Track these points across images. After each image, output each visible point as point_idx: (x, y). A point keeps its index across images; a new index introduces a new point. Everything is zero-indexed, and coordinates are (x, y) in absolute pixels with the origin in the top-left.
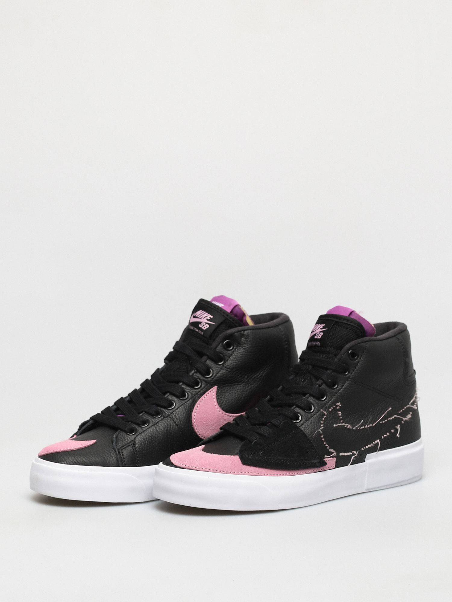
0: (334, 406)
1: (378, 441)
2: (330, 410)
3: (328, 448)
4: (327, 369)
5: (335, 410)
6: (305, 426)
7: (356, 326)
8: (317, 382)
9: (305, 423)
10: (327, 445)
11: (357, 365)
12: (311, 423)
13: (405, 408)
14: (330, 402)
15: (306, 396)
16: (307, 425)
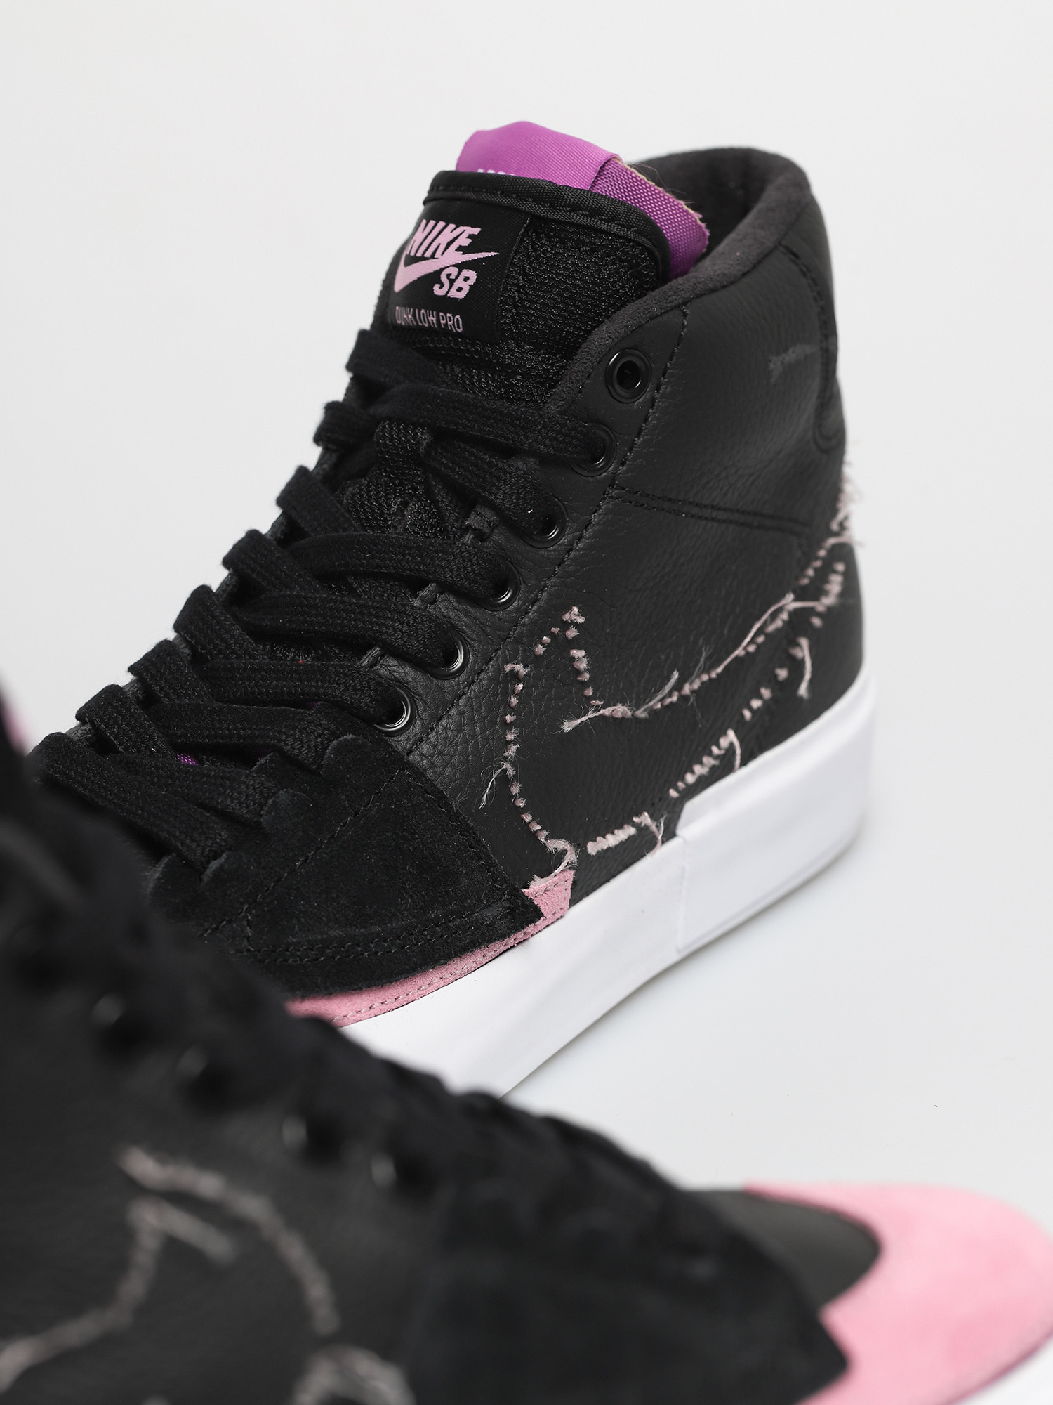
0: (555, 630)
1: (731, 736)
2: (540, 650)
3: (542, 839)
4: (508, 452)
5: (562, 646)
6: (435, 747)
7: (631, 235)
8: (467, 516)
9: (432, 729)
10: (539, 827)
11: (646, 420)
12: (459, 727)
13: (822, 553)
14: (535, 608)
15: (424, 593)
16: (441, 741)
